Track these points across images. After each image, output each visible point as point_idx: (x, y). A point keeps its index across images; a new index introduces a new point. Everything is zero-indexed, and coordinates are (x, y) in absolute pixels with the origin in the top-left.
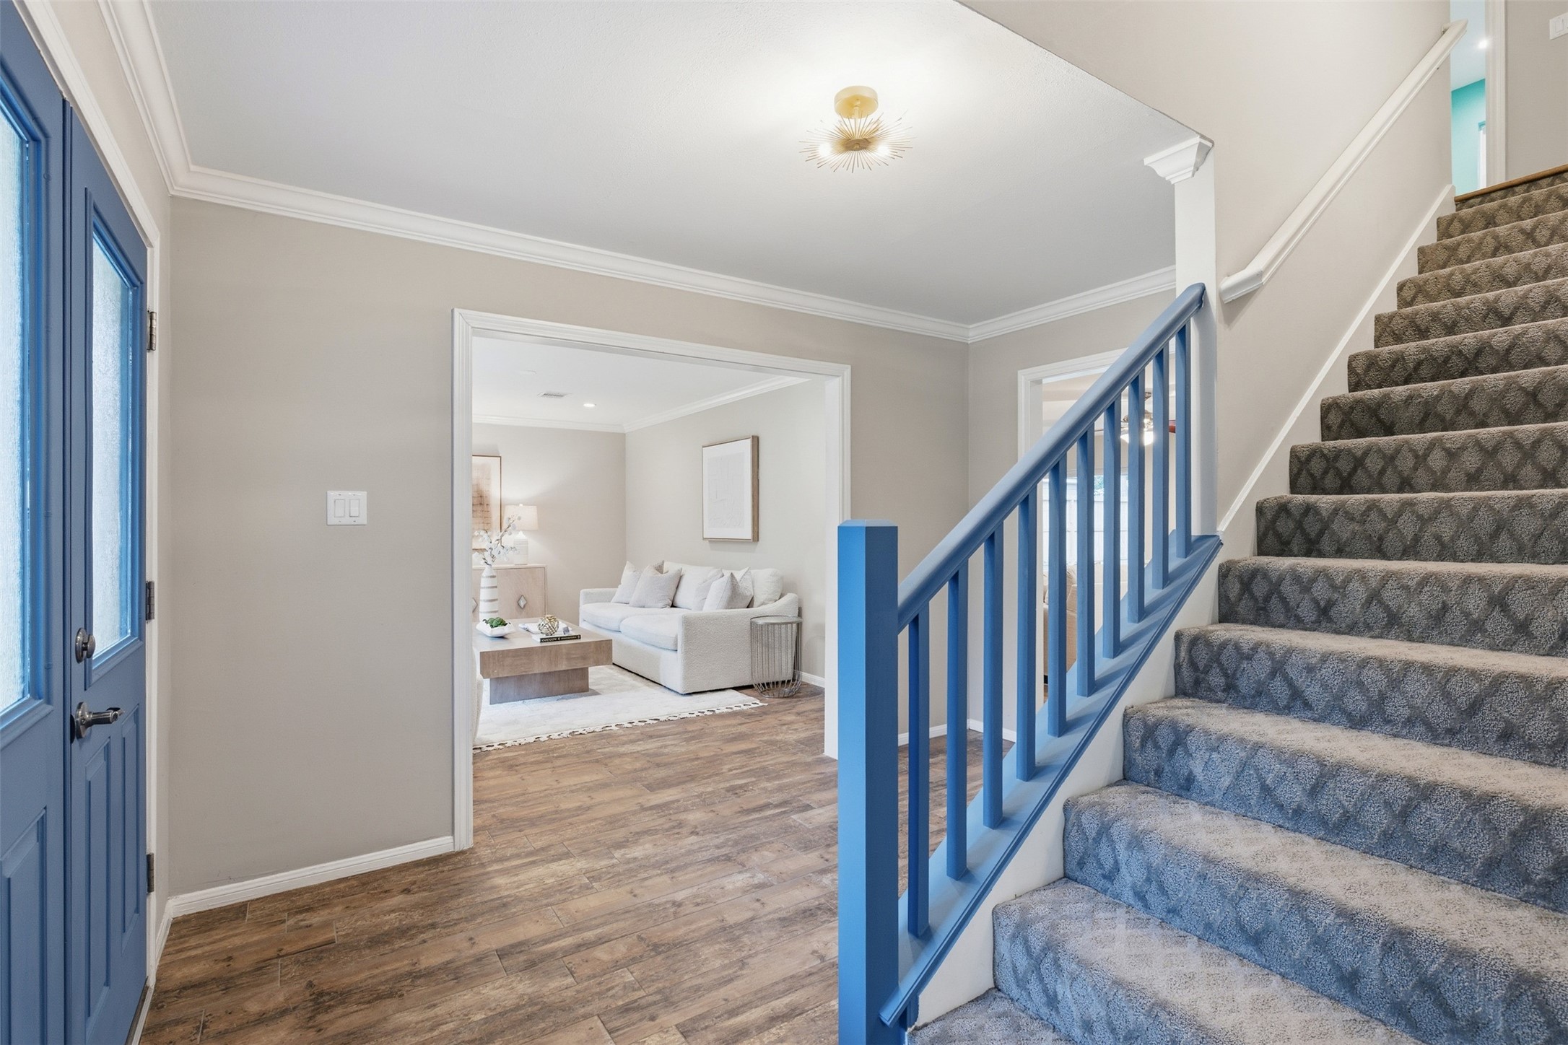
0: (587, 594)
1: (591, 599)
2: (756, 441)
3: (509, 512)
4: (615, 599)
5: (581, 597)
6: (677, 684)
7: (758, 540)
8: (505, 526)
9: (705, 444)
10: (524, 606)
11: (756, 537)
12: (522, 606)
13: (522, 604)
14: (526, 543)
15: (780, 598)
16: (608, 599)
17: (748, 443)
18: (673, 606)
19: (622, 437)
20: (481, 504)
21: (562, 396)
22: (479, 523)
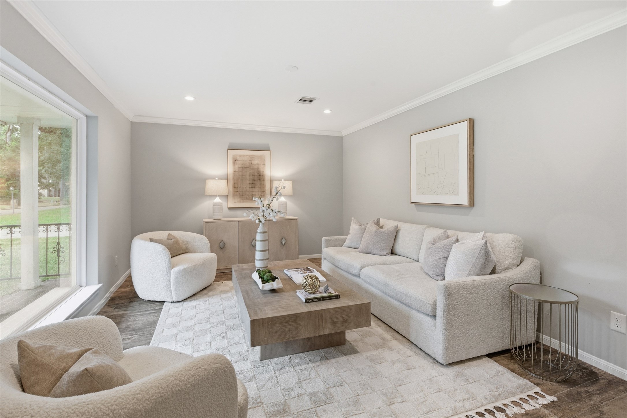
0: (327, 241)
1: (330, 244)
2: (472, 123)
3: (276, 184)
4: (346, 244)
5: (322, 242)
6: (438, 352)
7: (473, 206)
8: (274, 193)
9: (412, 133)
10: (285, 244)
11: (472, 202)
12: (284, 244)
13: (283, 243)
14: (286, 203)
15: (520, 264)
16: (341, 244)
17: (464, 126)
18: (393, 253)
19: (340, 139)
20: (259, 180)
21: (311, 101)
22: (258, 191)
